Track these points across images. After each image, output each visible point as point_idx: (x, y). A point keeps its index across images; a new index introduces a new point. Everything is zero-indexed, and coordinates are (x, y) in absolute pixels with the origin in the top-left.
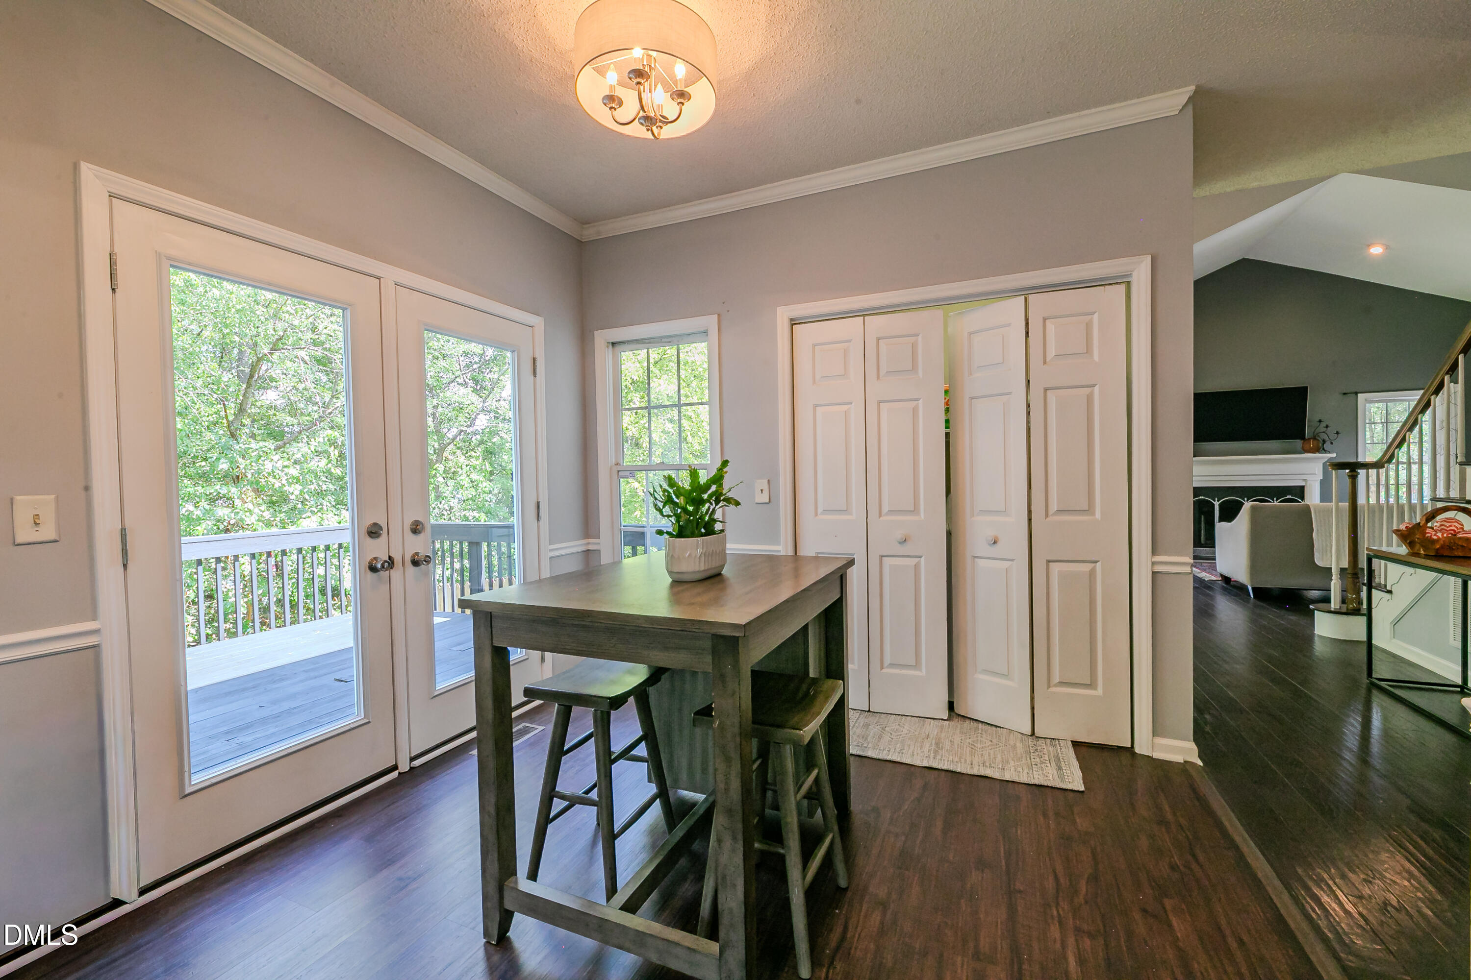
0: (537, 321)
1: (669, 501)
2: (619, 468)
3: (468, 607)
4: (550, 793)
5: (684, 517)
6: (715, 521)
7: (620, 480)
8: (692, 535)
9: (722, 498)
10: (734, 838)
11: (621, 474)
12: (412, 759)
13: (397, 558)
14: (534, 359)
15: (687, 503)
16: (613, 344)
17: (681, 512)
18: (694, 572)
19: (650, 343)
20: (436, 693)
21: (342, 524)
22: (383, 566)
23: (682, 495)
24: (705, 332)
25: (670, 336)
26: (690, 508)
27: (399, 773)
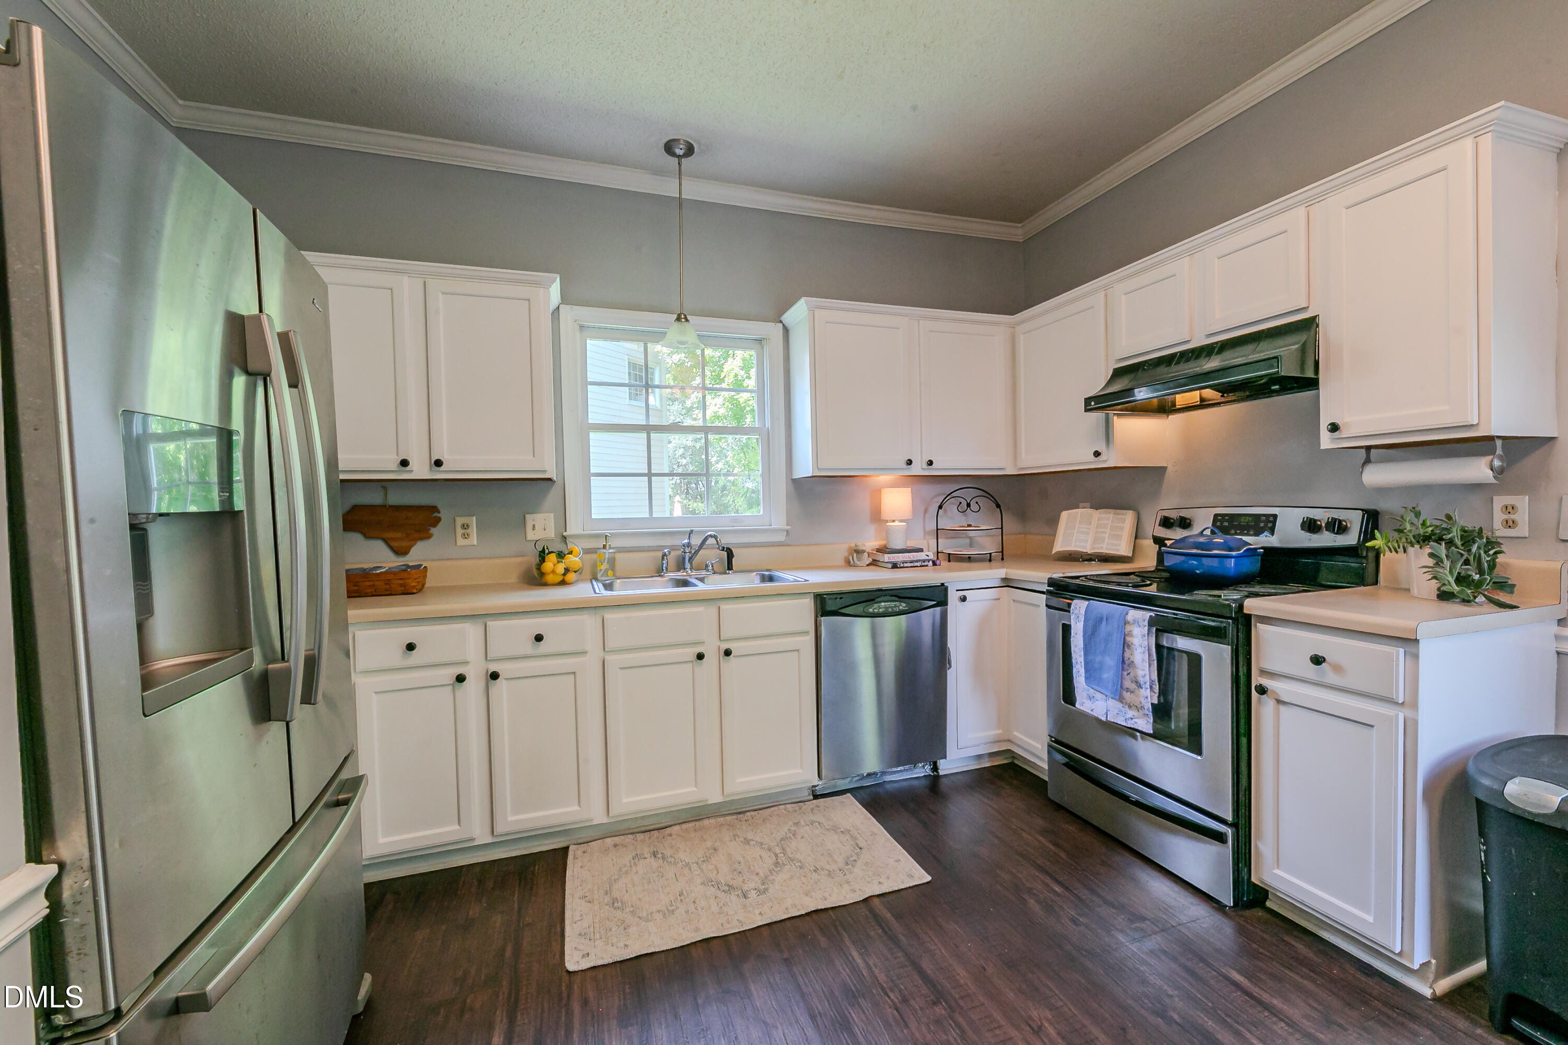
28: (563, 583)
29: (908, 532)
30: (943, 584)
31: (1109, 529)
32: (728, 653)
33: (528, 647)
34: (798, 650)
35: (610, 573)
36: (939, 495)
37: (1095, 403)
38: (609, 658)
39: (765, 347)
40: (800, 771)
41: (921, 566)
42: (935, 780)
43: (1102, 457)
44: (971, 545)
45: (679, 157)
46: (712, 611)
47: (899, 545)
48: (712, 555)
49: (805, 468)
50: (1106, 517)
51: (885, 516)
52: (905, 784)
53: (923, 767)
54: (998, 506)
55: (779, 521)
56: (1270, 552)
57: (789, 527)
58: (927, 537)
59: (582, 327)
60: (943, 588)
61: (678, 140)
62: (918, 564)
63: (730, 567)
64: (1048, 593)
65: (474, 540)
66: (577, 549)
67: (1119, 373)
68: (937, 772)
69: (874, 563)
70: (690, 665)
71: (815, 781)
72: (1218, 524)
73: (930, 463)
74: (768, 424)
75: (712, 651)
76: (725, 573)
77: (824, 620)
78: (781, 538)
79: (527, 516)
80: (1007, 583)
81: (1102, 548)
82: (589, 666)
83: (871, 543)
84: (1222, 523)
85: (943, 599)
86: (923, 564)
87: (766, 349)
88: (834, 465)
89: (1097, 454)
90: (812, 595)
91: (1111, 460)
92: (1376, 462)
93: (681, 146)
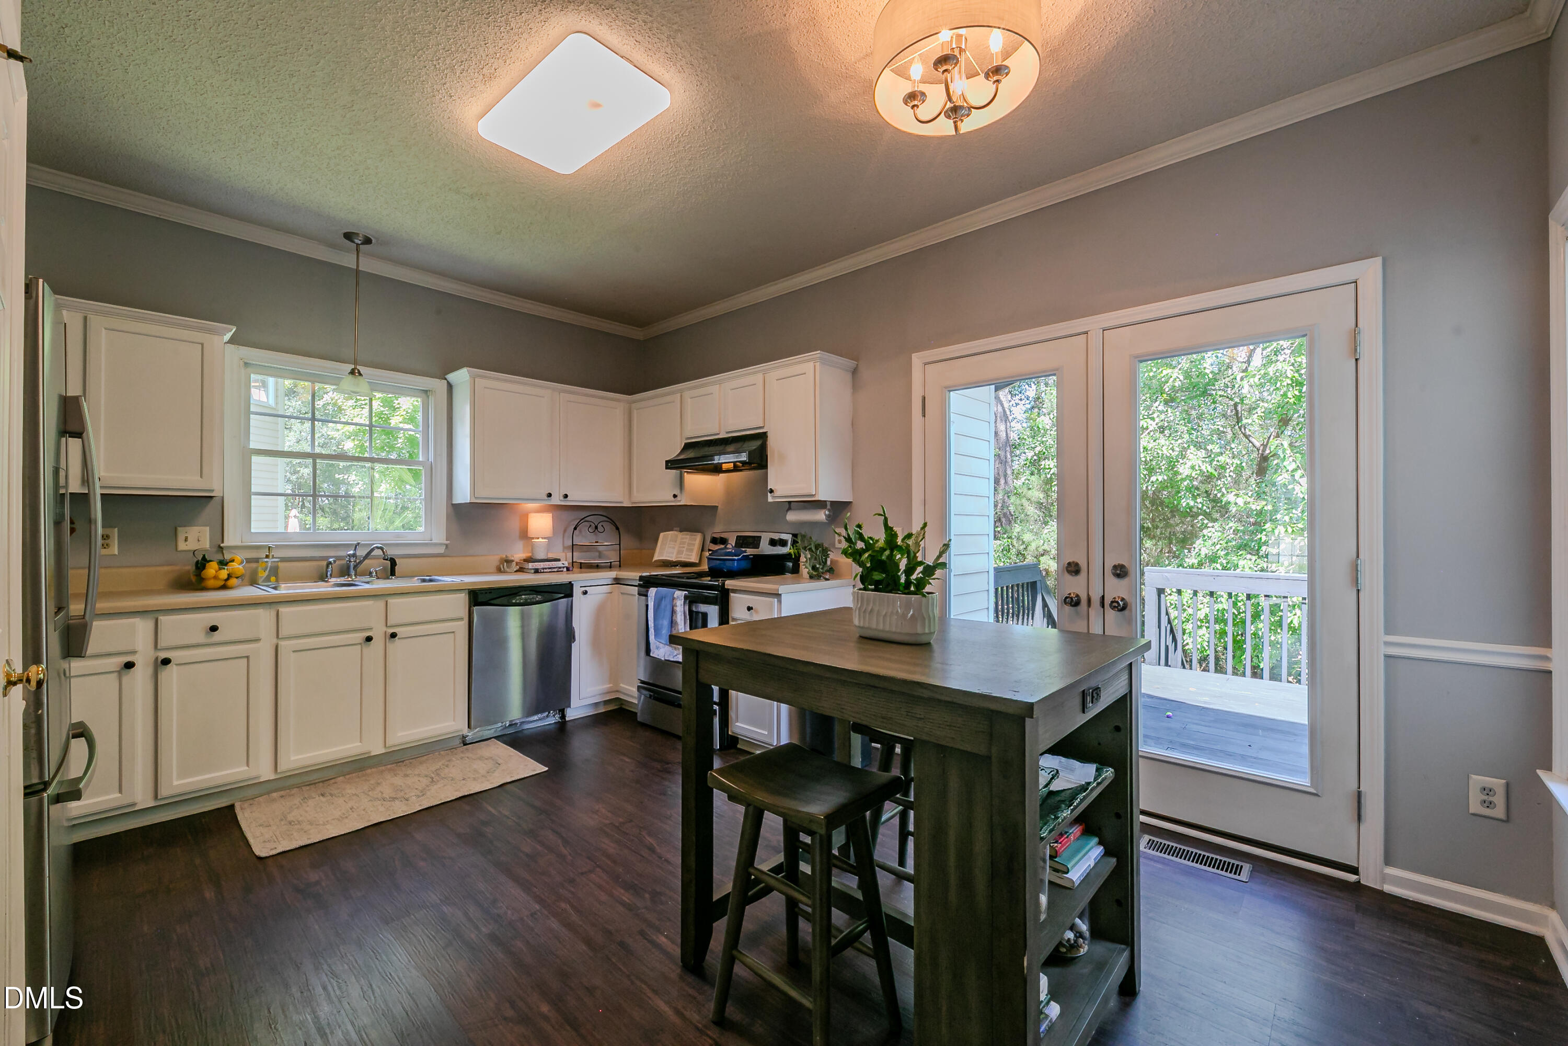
0: (1364, 268)
13: (1095, 598)
14: (1356, 333)
28: (224, 587)
29: (549, 546)
30: (570, 582)
31: (687, 545)
32: (393, 635)
33: (201, 638)
34: (454, 632)
35: (273, 579)
36: (574, 520)
37: (671, 464)
38: (282, 643)
39: (430, 397)
40: (453, 723)
41: (557, 571)
42: (563, 725)
43: (678, 498)
44: (600, 557)
45: (357, 244)
46: (380, 604)
47: (541, 556)
48: (375, 565)
49: (463, 495)
50: (685, 537)
51: (530, 534)
52: (539, 728)
53: (554, 716)
54: (617, 529)
55: (439, 536)
56: (756, 557)
57: (448, 542)
58: (566, 551)
59: (246, 364)
60: (570, 585)
61: (357, 234)
62: (556, 570)
63: (393, 573)
64: (639, 586)
65: (115, 550)
66: (238, 558)
67: (688, 446)
68: (565, 719)
69: (521, 570)
70: (359, 647)
71: (465, 731)
73: (566, 496)
74: (431, 458)
75: (378, 633)
76: (388, 578)
77: (476, 609)
78: (441, 550)
79: (179, 529)
80: (617, 581)
81: (681, 557)
82: (264, 652)
83: (519, 554)
84: (739, 541)
85: (568, 592)
86: (559, 570)
87: (432, 400)
88: (488, 494)
89: (675, 496)
90: (467, 591)
91: (683, 501)
92: (794, 510)
93: (360, 239)
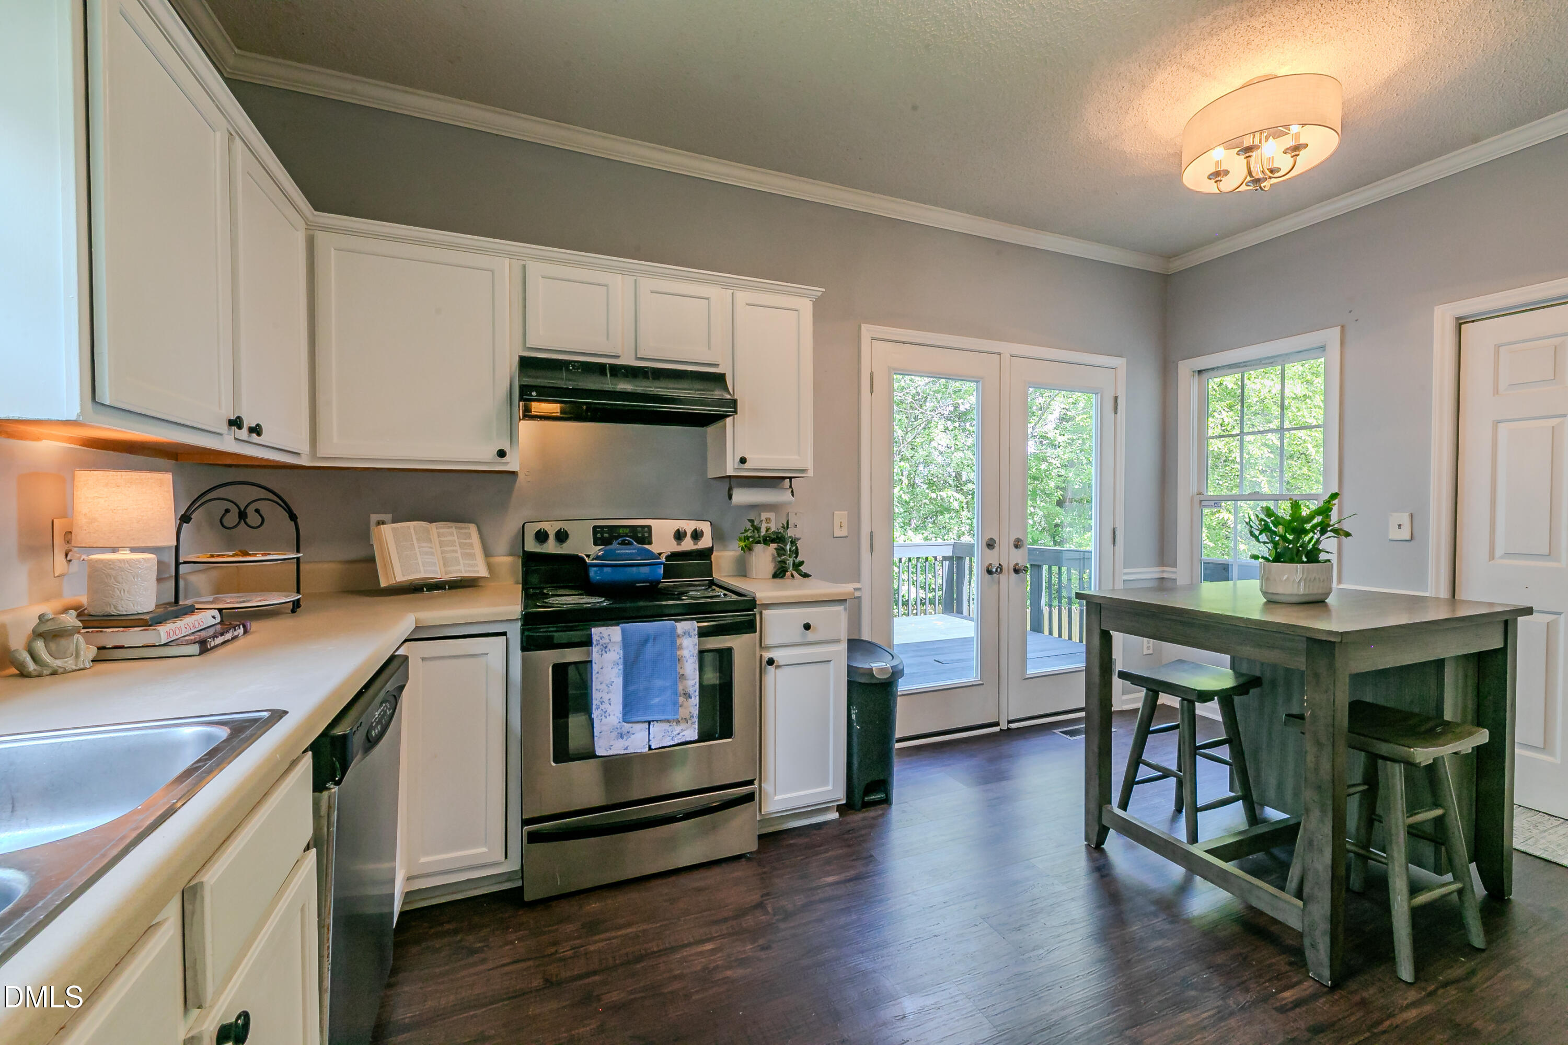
0: (1120, 362)
1: (1266, 529)
2: (1202, 498)
3: (1083, 599)
4: (1136, 761)
5: (1282, 544)
6: (1320, 551)
7: (1202, 510)
8: (1291, 561)
9: (1329, 529)
10: (1323, 811)
11: (1203, 503)
12: (1010, 722)
13: (1005, 566)
14: (1116, 398)
15: (1286, 532)
16: (1200, 372)
17: (1279, 540)
18: (1292, 595)
19: (1246, 366)
20: (1027, 677)
21: (906, 542)
22: (996, 571)
23: (1281, 524)
24: (1323, 348)
25: (1272, 357)
26: (1291, 537)
27: (1001, 729)
31: (458, 546)
43: (507, 459)
50: (447, 533)
54: (293, 517)
62: (228, 636)
72: (599, 535)
80: (412, 635)
84: (602, 535)
89: (501, 453)
